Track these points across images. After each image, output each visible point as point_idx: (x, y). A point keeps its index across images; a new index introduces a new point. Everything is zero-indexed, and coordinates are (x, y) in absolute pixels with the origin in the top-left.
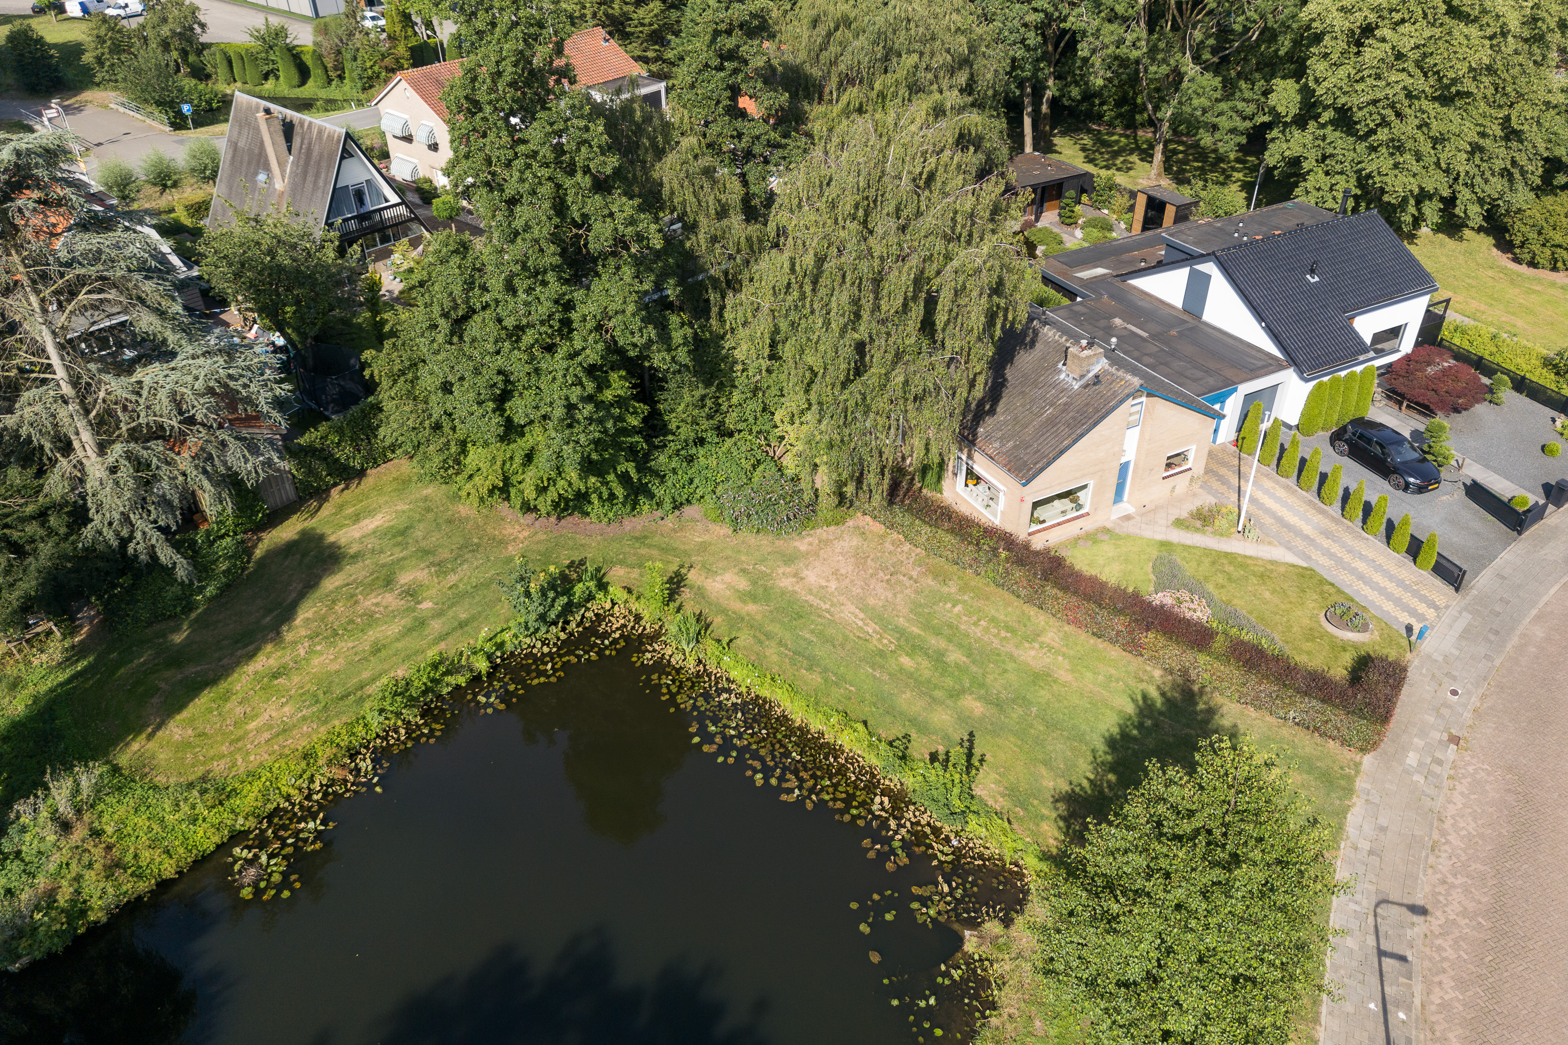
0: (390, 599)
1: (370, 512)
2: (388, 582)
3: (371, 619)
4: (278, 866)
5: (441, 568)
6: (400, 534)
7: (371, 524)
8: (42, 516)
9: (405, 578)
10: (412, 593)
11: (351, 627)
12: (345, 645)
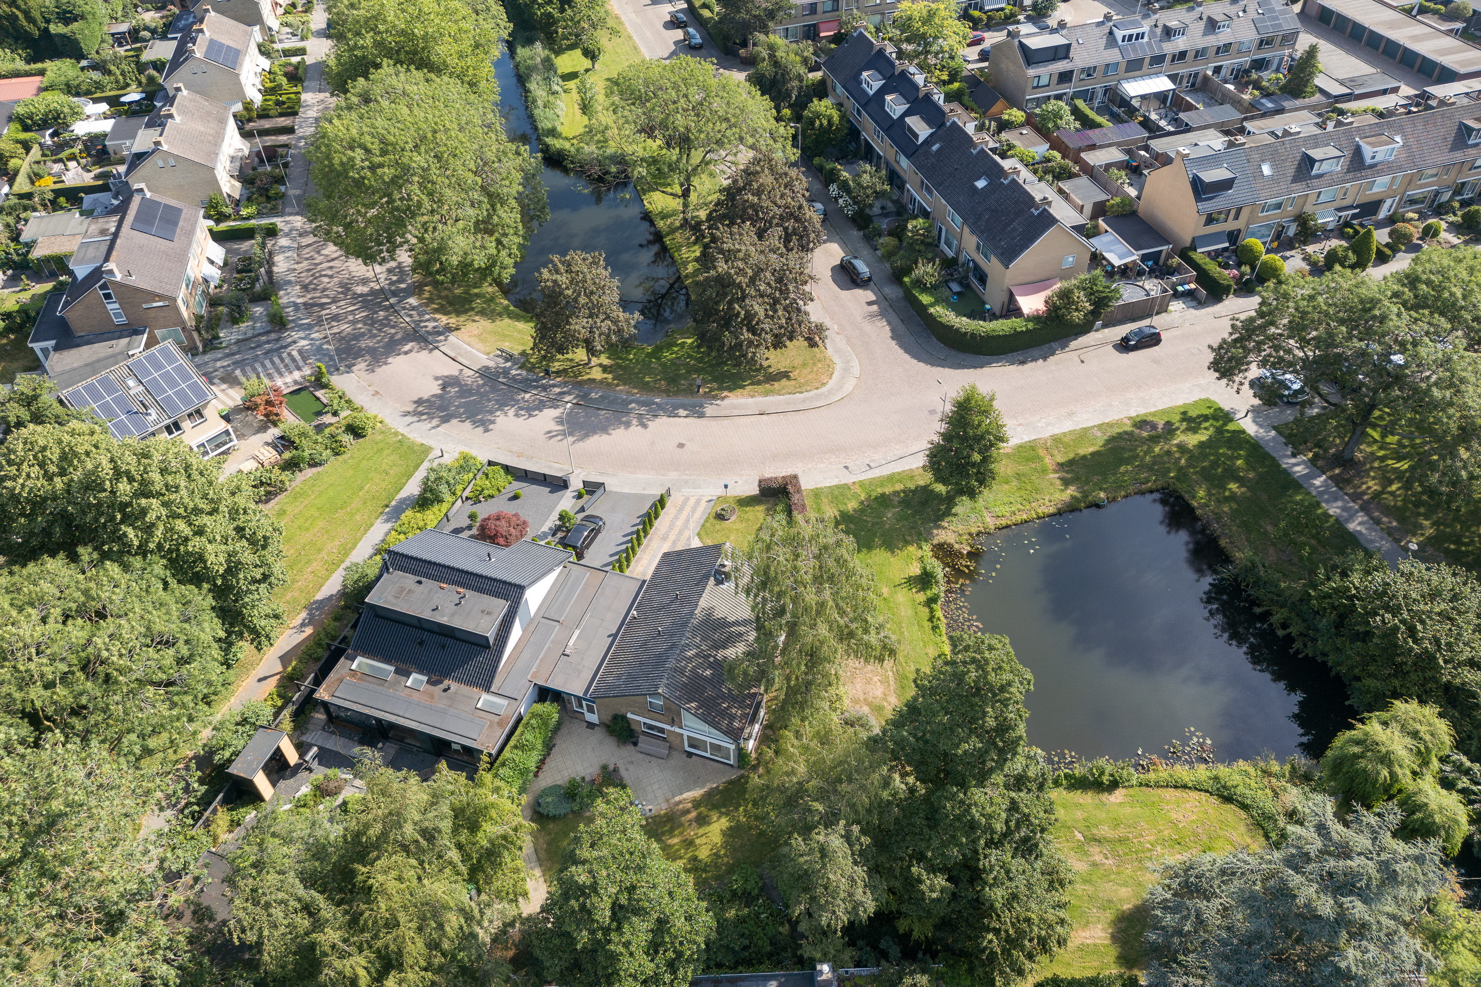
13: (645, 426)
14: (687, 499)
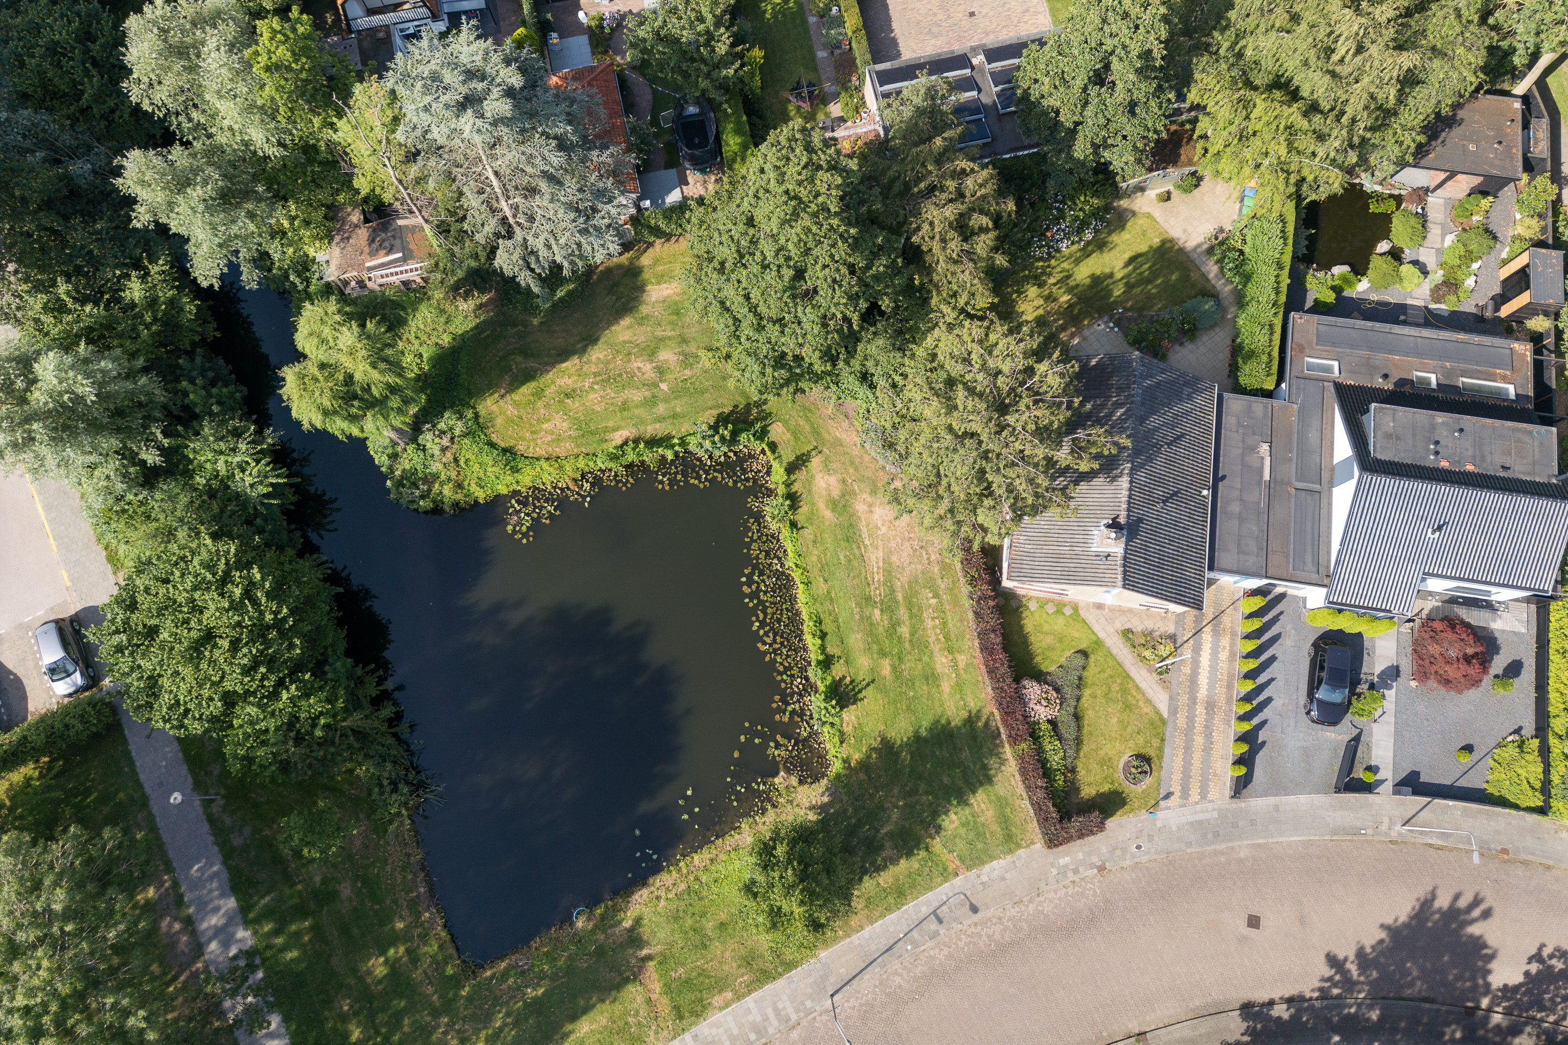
0: (648, 368)
1: (669, 279)
2: (653, 353)
3: (631, 379)
4: (527, 522)
6: (677, 312)
7: (665, 290)
9: (663, 355)
12: (610, 393)
13: (1333, 961)
14: (1203, 795)
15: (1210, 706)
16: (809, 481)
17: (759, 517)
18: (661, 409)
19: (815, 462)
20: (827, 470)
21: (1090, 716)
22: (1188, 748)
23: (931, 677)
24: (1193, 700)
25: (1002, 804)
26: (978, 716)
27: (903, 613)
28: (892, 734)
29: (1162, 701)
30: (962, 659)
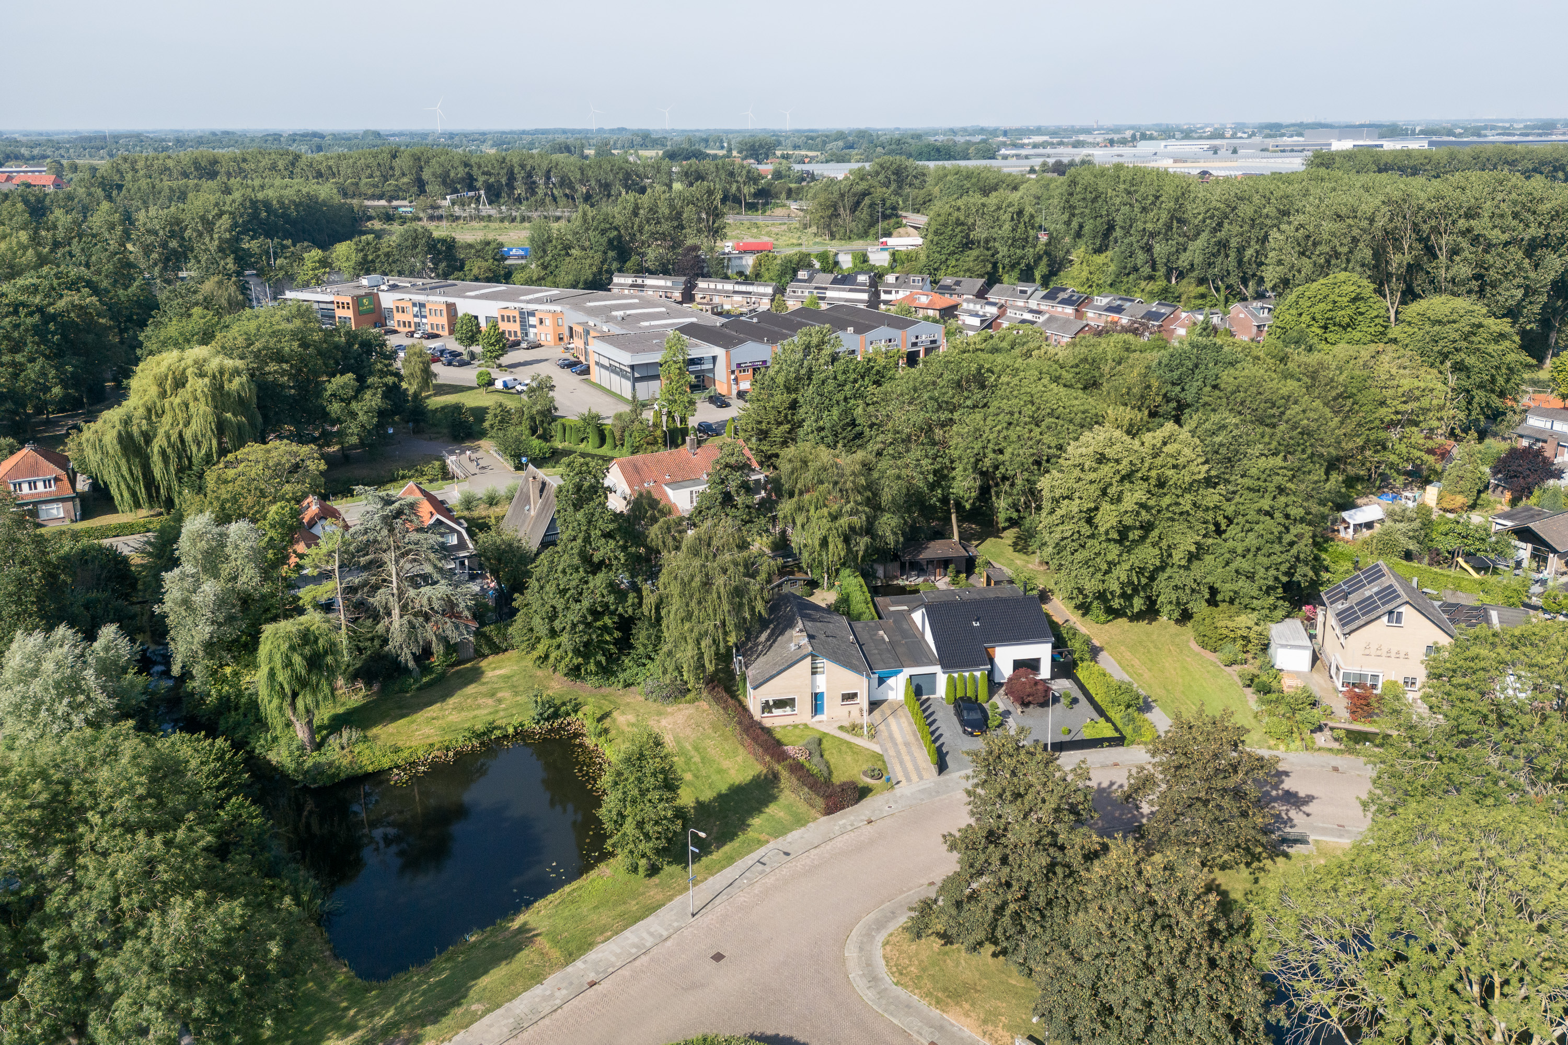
0: (490, 701)
1: (500, 668)
2: (493, 695)
3: (479, 707)
4: (406, 778)
5: (516, 694)
6: (507, 678)
7: (498, 672)
8: (372, 639)
9: (499, 695)
10: (500, 701)
11: (470, 708)
12: (463, 714)
14: (920, 778)
15: (907, 744)
16: (614, 721)
17: (581, 745)
18: (502, 714)
19: (615, 714)
20: (623, 713)
21: (832, 761)
22: (902, 763)
23: (720, 771)
24: (895, 744)
25: (789, 808)
26: (759, 776)
27: (693, 753)
28: (701, 799)
29: (877, 748)
30: (739, 759)
